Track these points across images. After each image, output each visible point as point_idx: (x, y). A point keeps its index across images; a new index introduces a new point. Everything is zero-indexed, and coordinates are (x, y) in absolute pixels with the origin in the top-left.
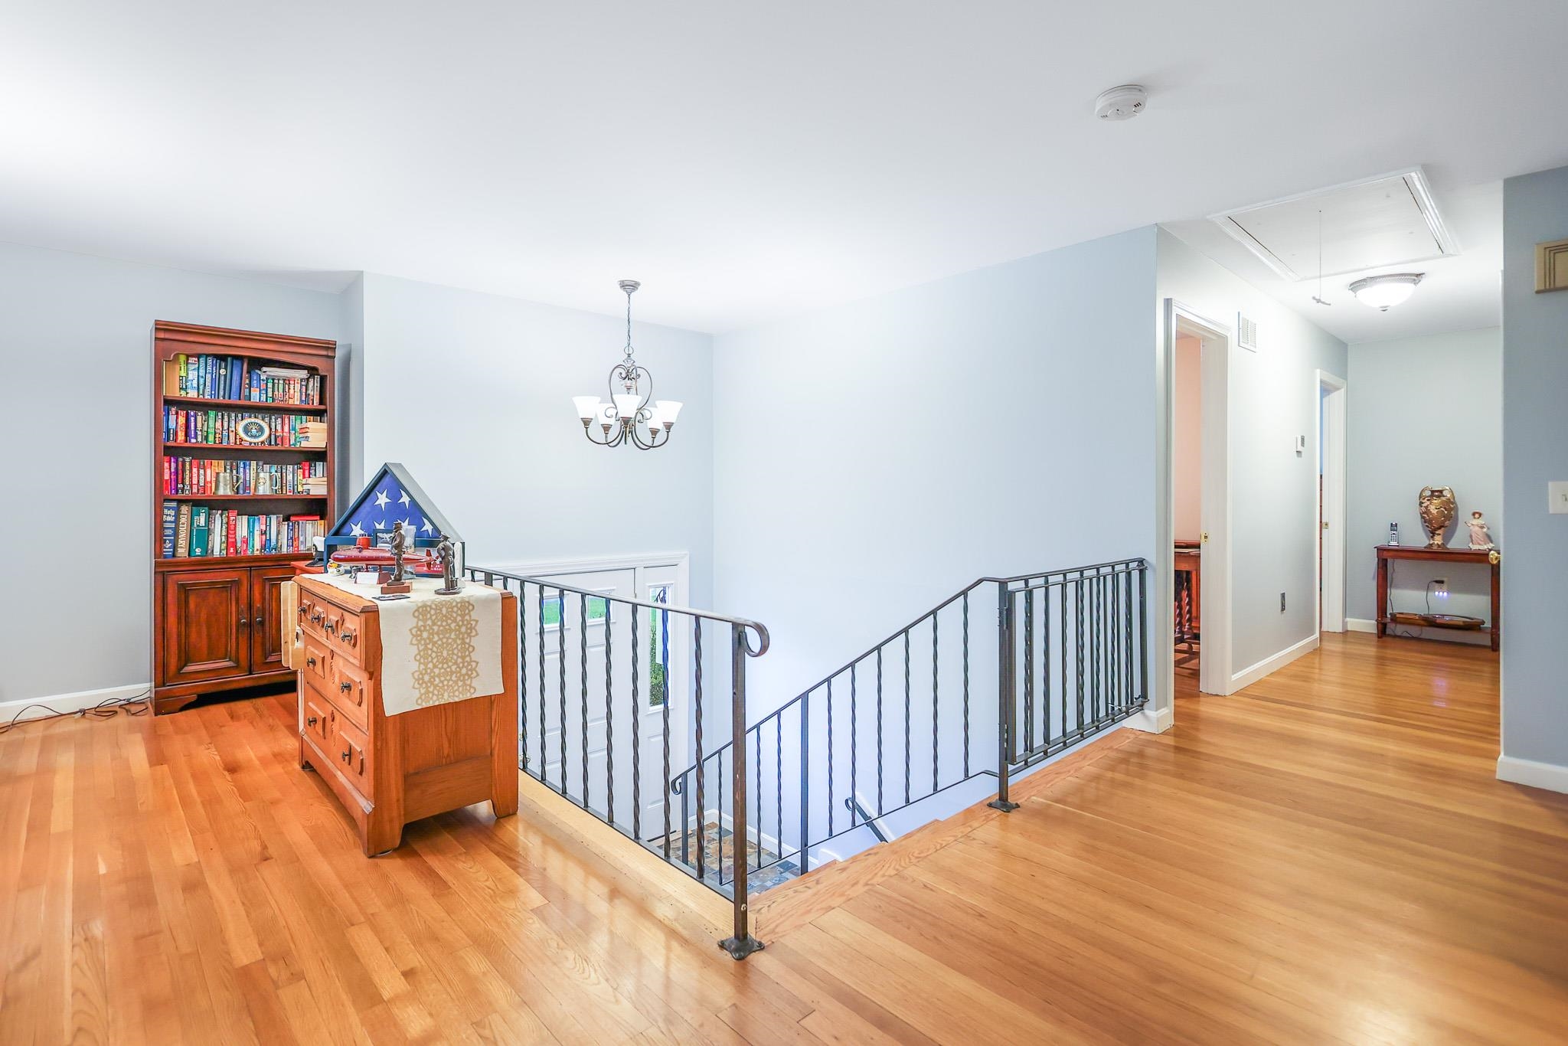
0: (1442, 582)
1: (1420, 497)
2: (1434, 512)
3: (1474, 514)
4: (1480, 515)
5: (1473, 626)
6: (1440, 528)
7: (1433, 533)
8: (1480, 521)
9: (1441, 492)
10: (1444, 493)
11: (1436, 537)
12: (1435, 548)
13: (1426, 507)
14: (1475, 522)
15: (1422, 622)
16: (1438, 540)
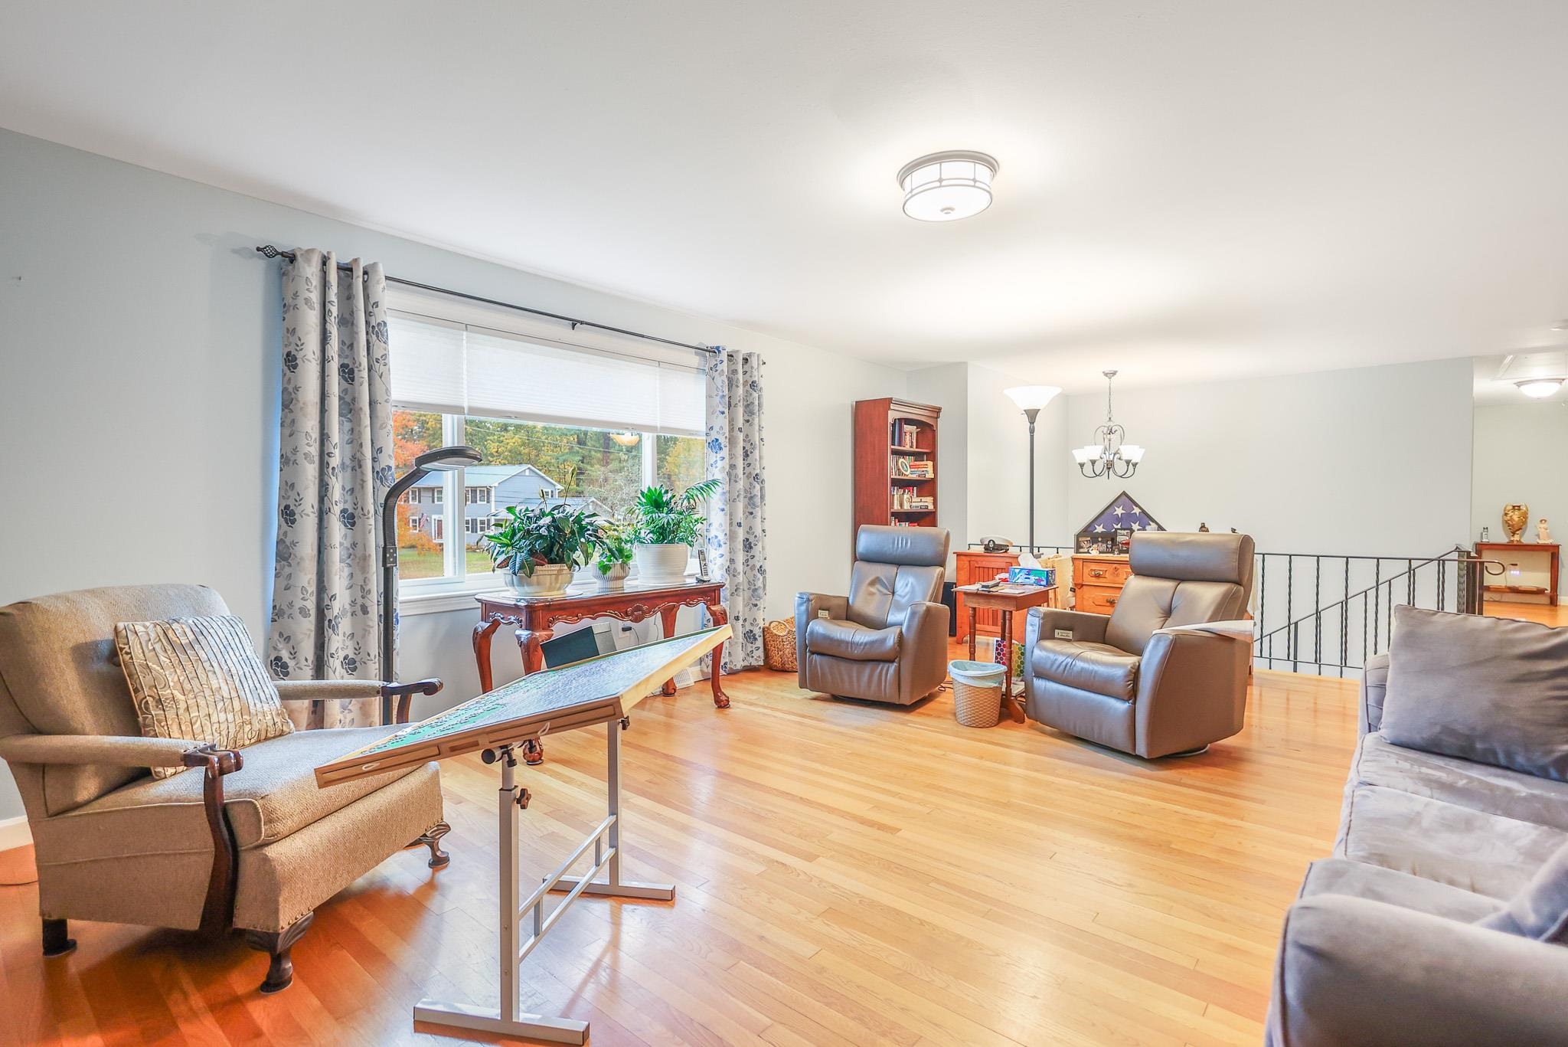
0: (1516, 565)
1: (1505, 510)
2: (1517, 519)
3: (1541, 521)
4: (1546, 521)
5: (1540, 592)
6: (1518, 530)
7: (1514, 534)
8: (1545, 525)
9: (1519, 506)
10: (1521, 507)
11: (1516, 536)
12: (1515, 543)
13: (1511, 516)
14: (1542, 526)
15: (1508, 590)
16: (1516, 538)
